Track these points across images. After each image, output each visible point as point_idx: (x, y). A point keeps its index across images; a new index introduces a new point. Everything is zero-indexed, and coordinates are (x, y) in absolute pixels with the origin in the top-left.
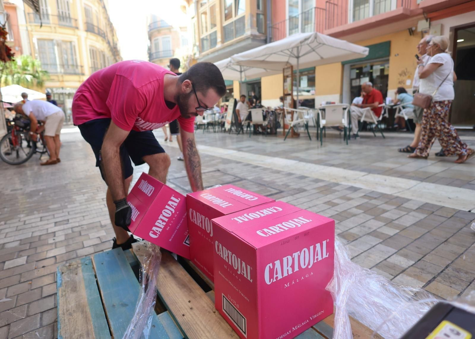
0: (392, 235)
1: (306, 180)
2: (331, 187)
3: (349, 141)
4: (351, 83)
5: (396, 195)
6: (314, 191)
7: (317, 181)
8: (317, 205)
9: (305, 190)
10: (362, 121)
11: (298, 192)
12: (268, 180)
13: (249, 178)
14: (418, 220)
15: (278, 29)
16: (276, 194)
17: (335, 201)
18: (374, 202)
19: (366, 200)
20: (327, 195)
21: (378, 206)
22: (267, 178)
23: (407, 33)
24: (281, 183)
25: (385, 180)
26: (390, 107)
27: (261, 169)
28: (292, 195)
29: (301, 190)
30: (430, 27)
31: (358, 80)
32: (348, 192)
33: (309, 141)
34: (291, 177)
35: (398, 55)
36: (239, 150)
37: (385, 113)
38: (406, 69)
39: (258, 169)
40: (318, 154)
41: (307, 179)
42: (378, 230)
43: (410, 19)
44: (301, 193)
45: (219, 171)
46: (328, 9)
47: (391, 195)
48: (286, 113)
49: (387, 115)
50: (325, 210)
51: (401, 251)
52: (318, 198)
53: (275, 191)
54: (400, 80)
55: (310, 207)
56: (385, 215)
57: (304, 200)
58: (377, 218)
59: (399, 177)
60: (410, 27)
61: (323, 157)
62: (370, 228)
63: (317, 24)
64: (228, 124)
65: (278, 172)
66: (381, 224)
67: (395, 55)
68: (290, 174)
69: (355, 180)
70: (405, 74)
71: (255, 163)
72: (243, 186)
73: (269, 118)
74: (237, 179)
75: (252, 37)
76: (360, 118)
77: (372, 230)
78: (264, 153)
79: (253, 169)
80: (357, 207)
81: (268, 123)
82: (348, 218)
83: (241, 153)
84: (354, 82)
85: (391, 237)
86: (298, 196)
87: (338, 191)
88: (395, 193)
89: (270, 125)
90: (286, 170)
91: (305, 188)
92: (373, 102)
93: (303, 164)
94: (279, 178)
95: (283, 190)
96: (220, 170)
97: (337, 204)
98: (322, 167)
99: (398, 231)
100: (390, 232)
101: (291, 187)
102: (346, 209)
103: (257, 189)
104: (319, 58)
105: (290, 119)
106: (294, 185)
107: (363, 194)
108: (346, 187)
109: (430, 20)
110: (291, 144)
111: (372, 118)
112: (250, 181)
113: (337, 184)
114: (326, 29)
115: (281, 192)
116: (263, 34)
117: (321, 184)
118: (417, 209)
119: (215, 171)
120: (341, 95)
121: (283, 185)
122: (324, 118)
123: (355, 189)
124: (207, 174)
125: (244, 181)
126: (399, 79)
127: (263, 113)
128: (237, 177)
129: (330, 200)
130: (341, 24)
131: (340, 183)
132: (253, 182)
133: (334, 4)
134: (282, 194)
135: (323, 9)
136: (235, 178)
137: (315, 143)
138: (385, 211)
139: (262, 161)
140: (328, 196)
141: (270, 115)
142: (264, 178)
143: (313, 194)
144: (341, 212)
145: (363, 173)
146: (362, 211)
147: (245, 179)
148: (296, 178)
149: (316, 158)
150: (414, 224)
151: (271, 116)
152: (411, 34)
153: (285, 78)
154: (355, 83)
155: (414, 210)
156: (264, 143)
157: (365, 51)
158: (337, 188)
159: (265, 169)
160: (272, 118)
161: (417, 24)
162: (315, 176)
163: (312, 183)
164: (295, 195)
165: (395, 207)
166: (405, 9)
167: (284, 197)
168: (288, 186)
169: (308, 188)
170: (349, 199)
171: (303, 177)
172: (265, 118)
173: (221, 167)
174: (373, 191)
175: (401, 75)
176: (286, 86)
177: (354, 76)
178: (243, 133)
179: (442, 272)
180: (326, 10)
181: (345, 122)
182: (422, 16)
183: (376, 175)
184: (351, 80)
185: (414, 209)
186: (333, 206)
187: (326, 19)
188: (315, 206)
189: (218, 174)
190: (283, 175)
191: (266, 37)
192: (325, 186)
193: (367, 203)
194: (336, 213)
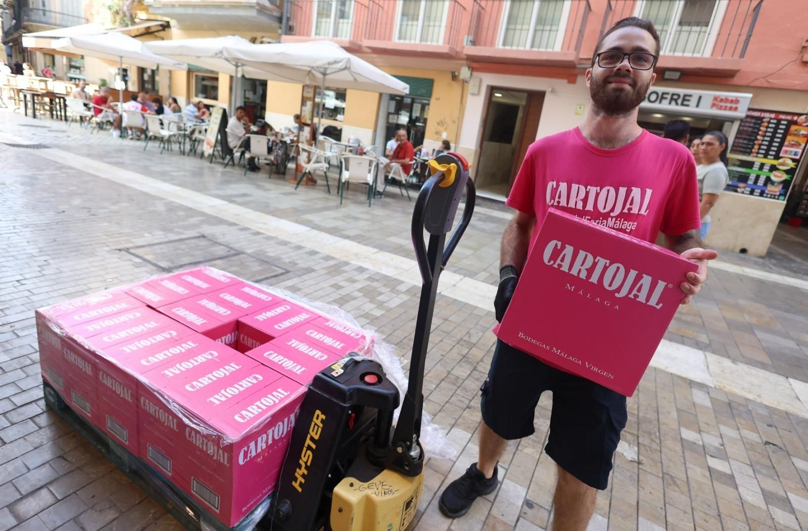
0: (378, 315)
1: (316, 257)
2: (341, 267)
3: (372, 201)
4: (388, 118)
5: (394, 277)
6: (324, 272)
7: (328, 258)
8: (323, 288)
9: (313, 270)
10: (390, 178)
11: (306, 272)
12: (272, 254)
13: (249, 251)
14: (402, 301)
15: (301, 8)
16: (282, 274)
17: (341, 284)
18: (375, 284)
19: (368, 283)
20: (334, 276)
21: (377, 288)
22: (272, 251)
23: (450, 76)
24: (287, 261)
25: (392, 260)
26: (422, 161)
27: (264, 238)
28: (299, 276)
29: (309, 270)
30: (470, 78)
31: (396, 116)
32: (355, 273)
33: (327, 196)
34: (300, 252)
35: (439, 99)
36: (230, 199)
37: (417, 167)
38: (444, 118)
39: (259, 237)
40: (335, 218)
41: (317, 255)
42: (370, 312)
43: (454, 62)
44: (309, 274)
45: (204, 237)
46: (371, 8)
47: (391, 277)
48: (301, 150)
49: (418, 170)
50: (330, 293)
51: (381, 329)
52: (326, 280)
53: (280, 271)
54: (437, 130)
55: (316, 291)
56: (380, 298)
57: (312, 282)
58: (372, 300)
59: (404, 256)
60: (453, 70)
61: (339, 224)
62: (364, 311)
63: (355, 26)
64: (209, 147)
65: (285, 243)
66: (372, 306)
67: (436, 99)
68: (299, 248)
69: (366, 258)
70: (442, 124)
71: (255, 227)
72: (242, 263)
73: (277, 152)
74: (233, 252)
75: (257, 8)
76: (388, 174)
77: (364, 312)
78: (266, 208)
79: (254, 238)
80: (360, 290)
81: (275, 158)
82: (348, 301)
83: (233, 206)
84: (391, 116)
85: (377, 318)
86: (305, 277)
87: (346, 272)
88: (395, 275)
89: (277, 161)
90: (295, 241)
91: (314, 268)
92: (404, 158)
93: (315, 232)
94: (287, 253)
95: (289, 269)
96: (206, 235)
97: (342, 287)
98: (336, 238)
99: (384, 312)
100: (378, 313)
101: (299, 266)
102: (348, 292)
103: (259, 268)
104: (352, 79)
105: (306, 160)
106: (302, 264)
107: (368, 276)
108: (355, 267)
109: (472, 69)
110: (303, 196)
111: (400, 176)
112: (250, 255)
113: (347, 264)
114: (365, 38)
115: (288, 272)
116: (278, 7)
117: (331, 263)
118: (406, 291)
119: (199, 237)
120: (375, 131)
121: (290, 262)
122: (347, 169)
123: (361, 270)
124: (188, 241)
125: (242, 256)
126: (436, 128)
127: (268, 143)
128: (232, 248)
129: (336, 282)
130: (384, 39)
131: (351, 262)
132: (254, 257)
133: (379, 6)
134: (289, 275)
135: (365, 6)
136: (229, 251)
137: (334, 200)
138: (381, 294)
139: (265, 224)
140: (335, 278)
141: (278, 147)
142: (267, 252)
143: (322, 275)
144: (344, 296)
145: (375, 250)
146: (362, 294)
147: (243, 253)
148: (306, 253)
149: (331, 224)
150: (398, 306)
151: (279, 149)
152: (453, 80)
153: (305, 99)
154: (393, 119)
155: (403, 293)
156: (266, 190)
157: (405, 88)
158: (346, 268)
159: (269, 238)
160: (280, 152)
161: (460, 69)
162: (326, 251)
163: (322, 261)
164: (303, 277)
165: (389, 290)
166: (451, 49)
167: (290, 279)
168: (296, 264)
169: (315, 268)
170: (354, 281)
171: (313, 253)
172: (270, 150)
173: (207, 230)
174: (378, 273)
175: (438, 124)
176: (304, 111)
177: (392, 110)
178: (234, 165)
179: (400, 342)
180: (368, 8)
181: (370, 179)
182: (465, 62)
183: (386, 253)
184: (389, 114)
185: (404, 291)
186: (338, 289)
187: (367, 23)
188: (321, 289)
189: (203, 243)
190: (291, 248)
191: (282, 13)
192: (335, 265)
193: (368, 285)
194: (340, 296)
